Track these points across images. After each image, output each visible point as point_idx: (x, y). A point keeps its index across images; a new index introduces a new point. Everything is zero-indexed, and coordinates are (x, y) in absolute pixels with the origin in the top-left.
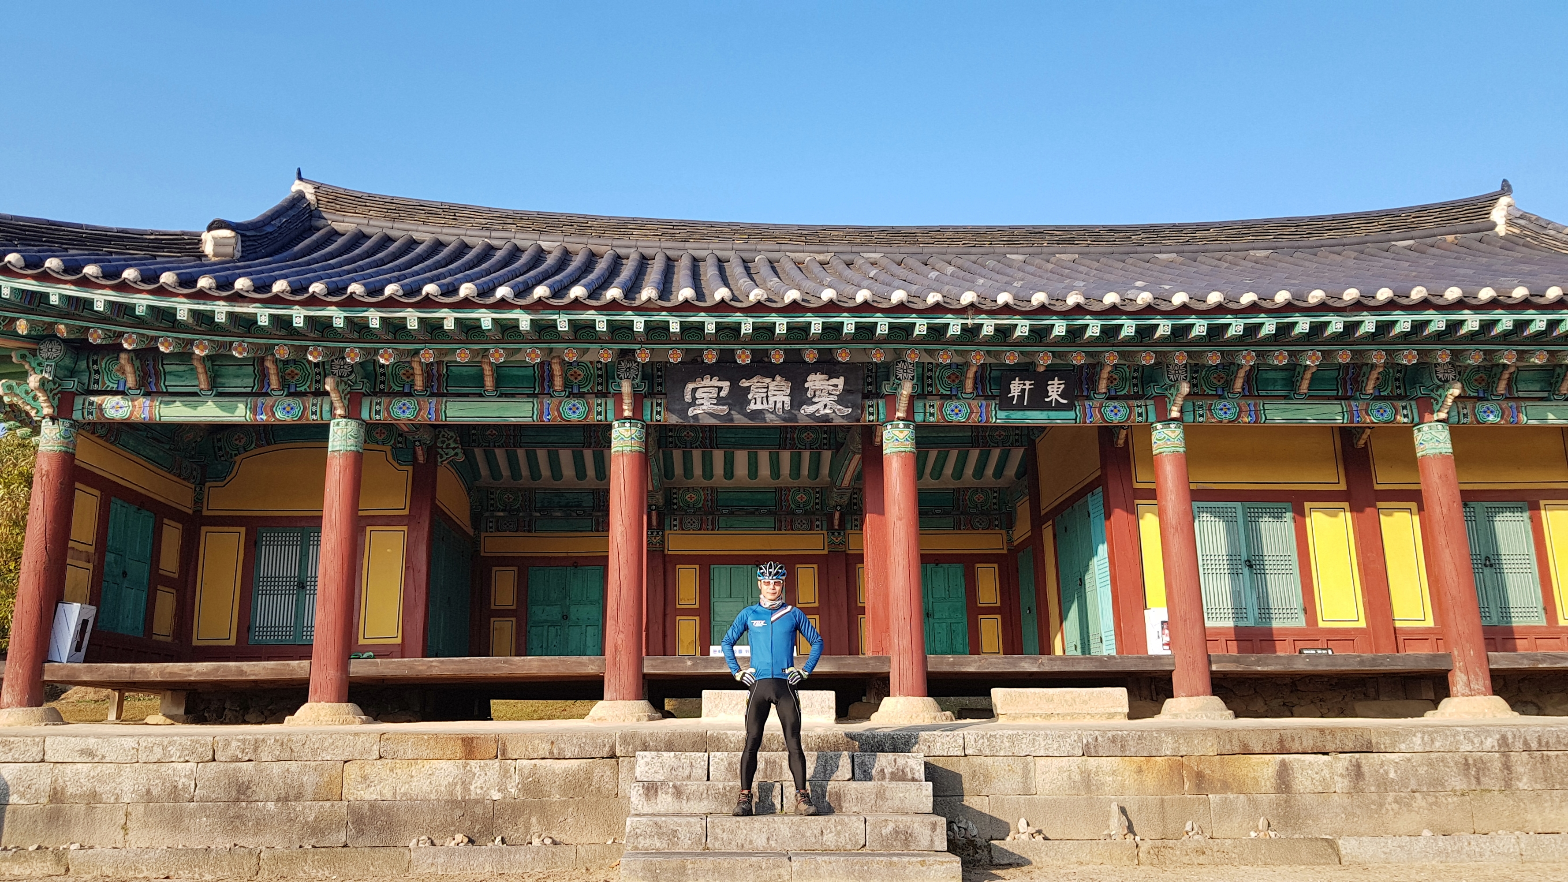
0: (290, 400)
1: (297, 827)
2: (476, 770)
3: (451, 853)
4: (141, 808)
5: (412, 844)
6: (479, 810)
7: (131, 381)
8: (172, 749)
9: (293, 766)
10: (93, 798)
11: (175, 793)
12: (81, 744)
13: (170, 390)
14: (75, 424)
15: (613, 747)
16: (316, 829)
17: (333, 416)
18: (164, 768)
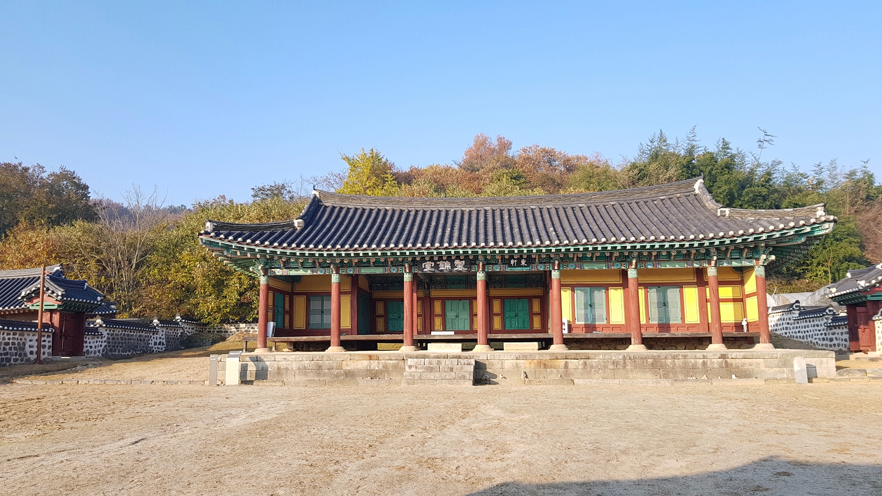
0: (322, 269)
1: (333, 375)
2: (372, 363)
3: (367, 381)
4: (298, 371)
5: (359, 379)
6: (373, 372)
7: (282, 265)
8: (304, 358)
9: (331, 362)
10: (287, 369)
11: (305, 368)
12: (283, 357)
13: (292, 267)
14: (269, 276)
15: (403, 358)
16: (337, 376)
17: (332, 273)
18: (302, 362)
